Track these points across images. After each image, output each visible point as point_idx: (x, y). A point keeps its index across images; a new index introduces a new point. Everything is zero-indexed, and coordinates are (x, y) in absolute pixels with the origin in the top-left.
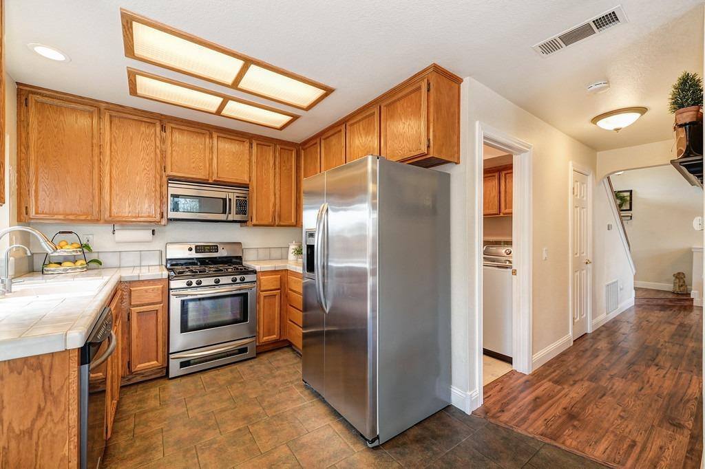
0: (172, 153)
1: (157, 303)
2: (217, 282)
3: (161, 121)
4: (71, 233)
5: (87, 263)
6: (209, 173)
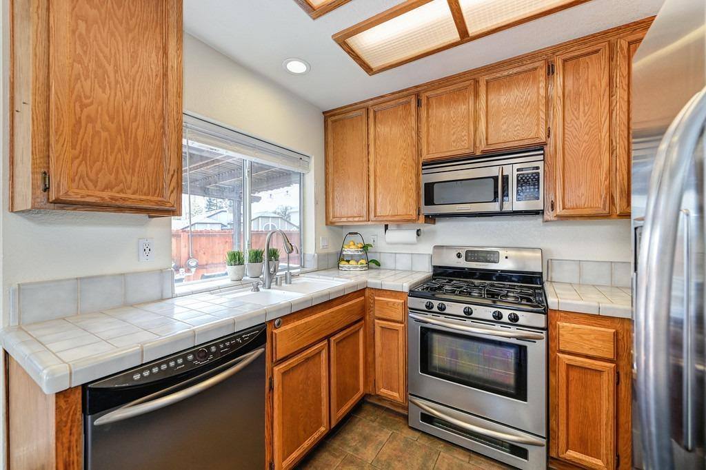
0: (428, 129)
1: (398, 322)
2: (468, 311)
3: (418, 96)
4: (356, 233)
5: (368, 263)
6: (475, 144)
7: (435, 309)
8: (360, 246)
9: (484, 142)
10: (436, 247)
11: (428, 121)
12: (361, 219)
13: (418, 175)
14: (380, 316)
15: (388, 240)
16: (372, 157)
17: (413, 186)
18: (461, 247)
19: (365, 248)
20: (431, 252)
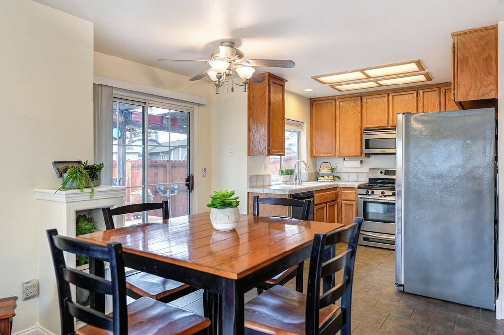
0: (366, 114)
1: (353, 201)
2: (383, 193)
3: (361, 97)
4: (327, 162)
5: (334, 177)
6: (388, 122)
7: (370, 193)
8: (329, 169)
9: (392, 122)
10: (370, 169)
11: (366, 110)
12: (332, 155)
13: (361, 135)
14: (344, 199)
15: (345, 166)
16: (338, 124)
17: (359, 140)
18: (383, 169)
19: (333, 169)
20: (368, 172)
